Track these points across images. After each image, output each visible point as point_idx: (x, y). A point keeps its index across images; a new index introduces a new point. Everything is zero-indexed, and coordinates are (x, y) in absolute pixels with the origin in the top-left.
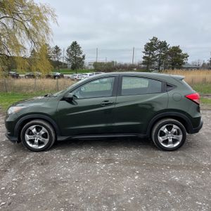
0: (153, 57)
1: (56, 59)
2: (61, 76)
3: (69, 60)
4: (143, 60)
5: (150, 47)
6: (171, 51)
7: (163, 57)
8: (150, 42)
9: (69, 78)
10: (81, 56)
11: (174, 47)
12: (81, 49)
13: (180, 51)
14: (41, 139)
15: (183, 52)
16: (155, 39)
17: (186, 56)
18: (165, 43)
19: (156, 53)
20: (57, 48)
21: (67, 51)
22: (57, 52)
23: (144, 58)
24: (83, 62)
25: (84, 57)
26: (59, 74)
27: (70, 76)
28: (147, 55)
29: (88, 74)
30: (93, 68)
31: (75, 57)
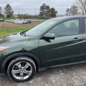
0: (44, 12)
2: (3, 21)
3: (6, 13)
6: (51, 10)
7: (48, 12)
8: (42, 5)
9: (7, 21)
10: (12, 11)
11: (52, 8)
12: (11, 8)
13: (55, 10)
14: (26, 72)
16: (44, 4)
17: (57, 12)
18: (48, 6)
19: (45, 10)
21: (5, 8)
23: (40, 12)
25: (13, 11)
26: (2, 19)
27: (8, 20)
29: (17, 19)
30: (17, 17)
31: (9, 11)
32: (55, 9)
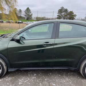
0: (62, 15)
1: (20, 15)
2: (22, 23)
4: (57, 17)
5: (60, 11)
7: (66, 16)
8: (60, 9)
9: (25, 23)
11: (70, 12)
12: (31, 11)
15: (74, 14)
16: (63, 8)
17: (75, 16)
18: (67, 10)
19: (63, 14)
20: (20, 10)
21: (25, 11)
22: (20, 12)
23: (58, 16)
25: (32, 14)
26: (21, 21)
28: (59, 15)
30: (36, 19)
31: (28, 14)
32: (73, 12)
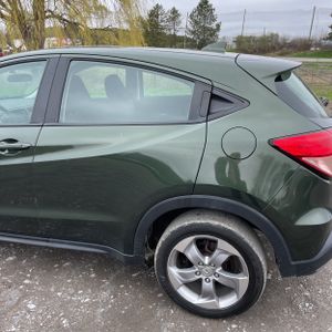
1: (172, 31)
3: (193, 33)
4: (330, 31)
10: (214, 25)
12: (215, 13)
20: (174, 11)
21: (191, 16)
22: (173, 19)
24: (217, 36)
